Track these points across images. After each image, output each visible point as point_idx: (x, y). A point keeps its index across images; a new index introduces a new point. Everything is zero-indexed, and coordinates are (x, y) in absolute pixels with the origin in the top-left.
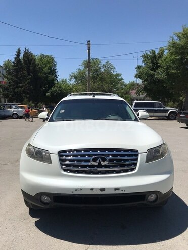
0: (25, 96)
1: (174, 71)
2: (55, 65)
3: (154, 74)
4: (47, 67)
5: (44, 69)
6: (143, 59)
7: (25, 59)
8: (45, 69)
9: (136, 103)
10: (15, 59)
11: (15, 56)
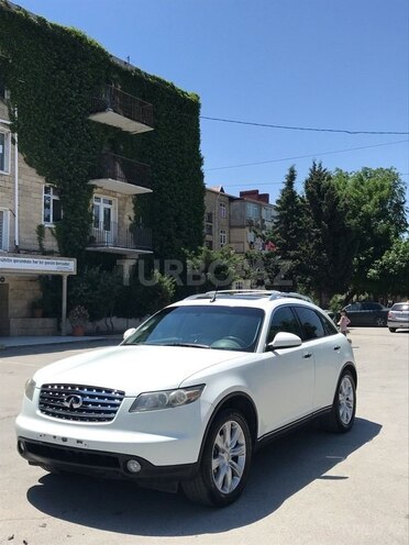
0: (300, 281)
2: (401, 191)
4: (372, 202)
5: (363, 208)
7: (310, 189)
8: (369, 207)
10: (283, 192)
11: (284, 186)
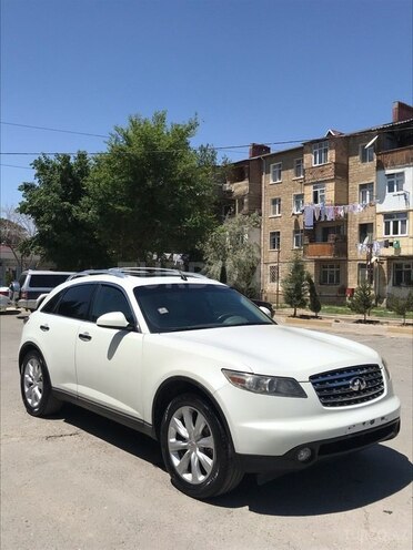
1: (120, 208)
3: (69, 210)
6: (36, 171)
9: (33, 276)
